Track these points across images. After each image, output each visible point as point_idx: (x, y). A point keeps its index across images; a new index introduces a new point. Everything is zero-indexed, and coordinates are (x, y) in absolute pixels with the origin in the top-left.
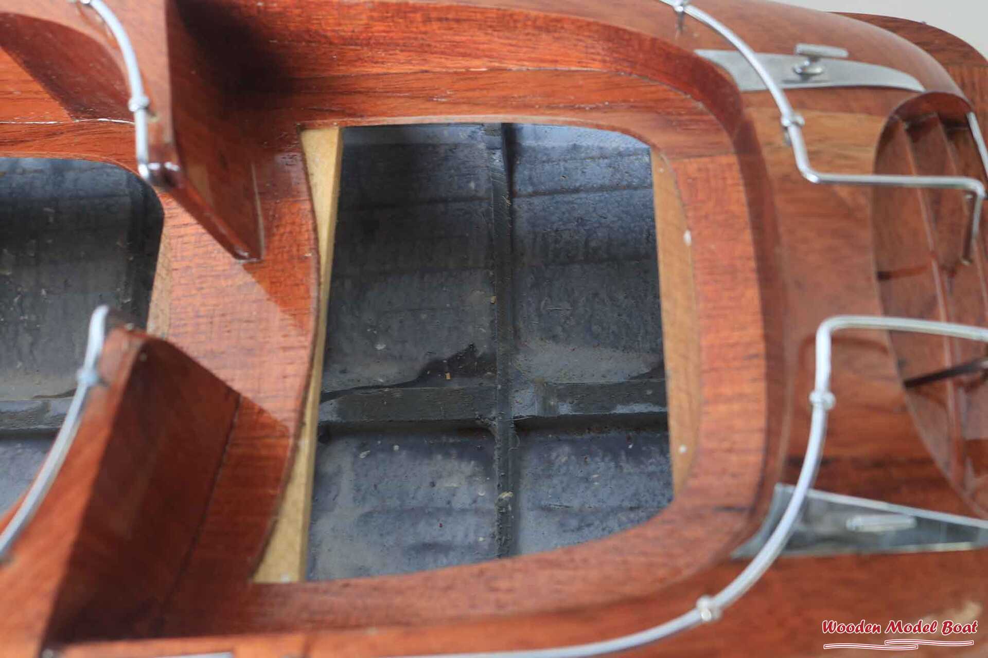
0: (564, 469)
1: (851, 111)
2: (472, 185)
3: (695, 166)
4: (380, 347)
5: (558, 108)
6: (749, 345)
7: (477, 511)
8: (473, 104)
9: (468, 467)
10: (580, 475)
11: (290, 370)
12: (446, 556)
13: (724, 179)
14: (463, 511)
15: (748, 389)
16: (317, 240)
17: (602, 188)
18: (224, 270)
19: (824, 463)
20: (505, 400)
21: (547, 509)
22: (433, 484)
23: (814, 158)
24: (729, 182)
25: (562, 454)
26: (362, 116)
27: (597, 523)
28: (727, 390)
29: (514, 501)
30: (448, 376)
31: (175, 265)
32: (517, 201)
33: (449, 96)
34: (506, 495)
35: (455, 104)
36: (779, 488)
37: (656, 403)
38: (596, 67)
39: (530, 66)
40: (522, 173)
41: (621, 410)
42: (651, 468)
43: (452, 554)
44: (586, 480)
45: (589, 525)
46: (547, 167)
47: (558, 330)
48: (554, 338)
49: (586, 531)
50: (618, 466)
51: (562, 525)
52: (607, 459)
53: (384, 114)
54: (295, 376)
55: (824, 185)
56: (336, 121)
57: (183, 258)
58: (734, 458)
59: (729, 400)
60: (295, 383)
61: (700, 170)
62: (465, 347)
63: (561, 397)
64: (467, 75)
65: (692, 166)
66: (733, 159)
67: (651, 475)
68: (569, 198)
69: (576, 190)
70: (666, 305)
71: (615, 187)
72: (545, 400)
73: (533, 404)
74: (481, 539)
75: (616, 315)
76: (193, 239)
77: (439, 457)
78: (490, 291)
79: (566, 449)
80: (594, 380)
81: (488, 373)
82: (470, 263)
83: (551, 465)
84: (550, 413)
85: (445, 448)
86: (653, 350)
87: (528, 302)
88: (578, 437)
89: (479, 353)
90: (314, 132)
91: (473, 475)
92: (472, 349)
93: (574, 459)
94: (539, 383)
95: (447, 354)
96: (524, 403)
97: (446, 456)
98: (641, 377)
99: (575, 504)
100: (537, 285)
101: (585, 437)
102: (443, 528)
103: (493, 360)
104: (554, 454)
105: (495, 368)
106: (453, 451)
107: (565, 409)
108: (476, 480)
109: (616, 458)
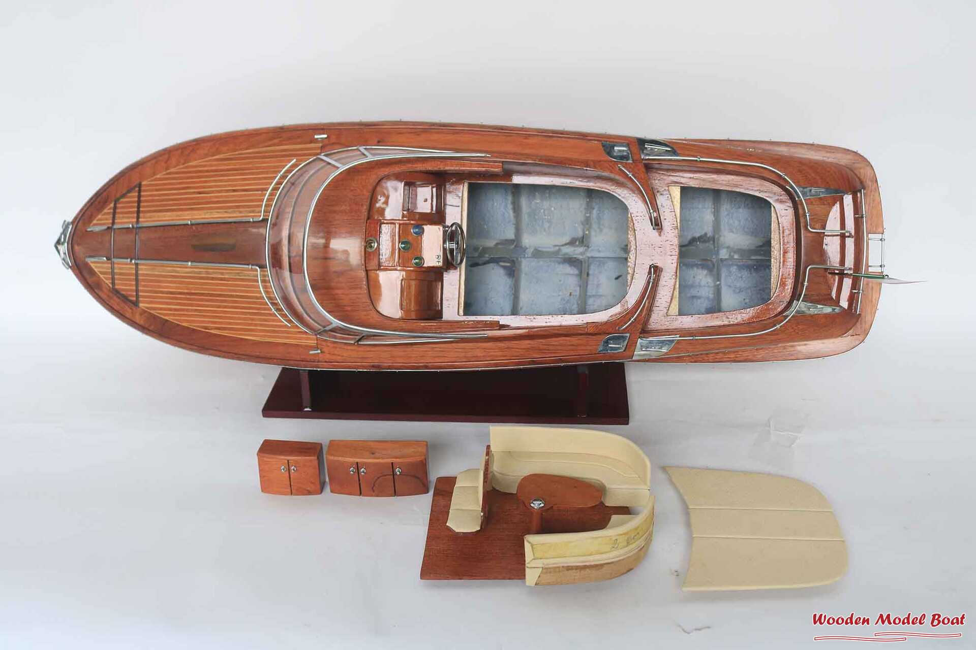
0: (734, 274)
7: (709, 286)
9: (705, 272)
10: (739, 276)
14: (704, 286)
20: (717, 253)
21: (730, 286)
22: (694, 277)
29: (720, 284)
30: (698, 243)
34: (717, 282)
37: (764, 255)
41: (753, 258)
42: (760, 275)
43: (701, 299)
47: (734, 230)
48: (733, 232)
49: (741, 293)
50: (751, 274)
51: (734, 291)
52: (748, 271)
62: (703, 233)
63: (735, 252)
67: (761, 277)
72: (730, 253)
73: (726, 254)
74: (710, 294)
75: (753, 226)
77: (695, 269)
78: (713, 216)
79: (735, 267)
80: (745, 247)
81: (711, 242)
82: (706, 206)
83: (730, 272)
84: (731, 258)
85: (697, 266)
86: (764, 237)
87: (724, 221)
88: (739, 264)
89: (708, 236)
90: (673, 187)
91: (706, 275)
92: (706, 234)
93: (737, 271)
94: (728, 247)
95: (697, 235)
96: (724, 254)
97: (698, 268)
98: (761, 246)
99: (738, 285)
100: (728, 215)
101: (741, 263)
102: (698, 291)
103: (713, 239)
104: (731, 269)
105: (714, 241)
106: (700, 267)
107: (736, 257)
108: (708, 277)
109: (750, 270)
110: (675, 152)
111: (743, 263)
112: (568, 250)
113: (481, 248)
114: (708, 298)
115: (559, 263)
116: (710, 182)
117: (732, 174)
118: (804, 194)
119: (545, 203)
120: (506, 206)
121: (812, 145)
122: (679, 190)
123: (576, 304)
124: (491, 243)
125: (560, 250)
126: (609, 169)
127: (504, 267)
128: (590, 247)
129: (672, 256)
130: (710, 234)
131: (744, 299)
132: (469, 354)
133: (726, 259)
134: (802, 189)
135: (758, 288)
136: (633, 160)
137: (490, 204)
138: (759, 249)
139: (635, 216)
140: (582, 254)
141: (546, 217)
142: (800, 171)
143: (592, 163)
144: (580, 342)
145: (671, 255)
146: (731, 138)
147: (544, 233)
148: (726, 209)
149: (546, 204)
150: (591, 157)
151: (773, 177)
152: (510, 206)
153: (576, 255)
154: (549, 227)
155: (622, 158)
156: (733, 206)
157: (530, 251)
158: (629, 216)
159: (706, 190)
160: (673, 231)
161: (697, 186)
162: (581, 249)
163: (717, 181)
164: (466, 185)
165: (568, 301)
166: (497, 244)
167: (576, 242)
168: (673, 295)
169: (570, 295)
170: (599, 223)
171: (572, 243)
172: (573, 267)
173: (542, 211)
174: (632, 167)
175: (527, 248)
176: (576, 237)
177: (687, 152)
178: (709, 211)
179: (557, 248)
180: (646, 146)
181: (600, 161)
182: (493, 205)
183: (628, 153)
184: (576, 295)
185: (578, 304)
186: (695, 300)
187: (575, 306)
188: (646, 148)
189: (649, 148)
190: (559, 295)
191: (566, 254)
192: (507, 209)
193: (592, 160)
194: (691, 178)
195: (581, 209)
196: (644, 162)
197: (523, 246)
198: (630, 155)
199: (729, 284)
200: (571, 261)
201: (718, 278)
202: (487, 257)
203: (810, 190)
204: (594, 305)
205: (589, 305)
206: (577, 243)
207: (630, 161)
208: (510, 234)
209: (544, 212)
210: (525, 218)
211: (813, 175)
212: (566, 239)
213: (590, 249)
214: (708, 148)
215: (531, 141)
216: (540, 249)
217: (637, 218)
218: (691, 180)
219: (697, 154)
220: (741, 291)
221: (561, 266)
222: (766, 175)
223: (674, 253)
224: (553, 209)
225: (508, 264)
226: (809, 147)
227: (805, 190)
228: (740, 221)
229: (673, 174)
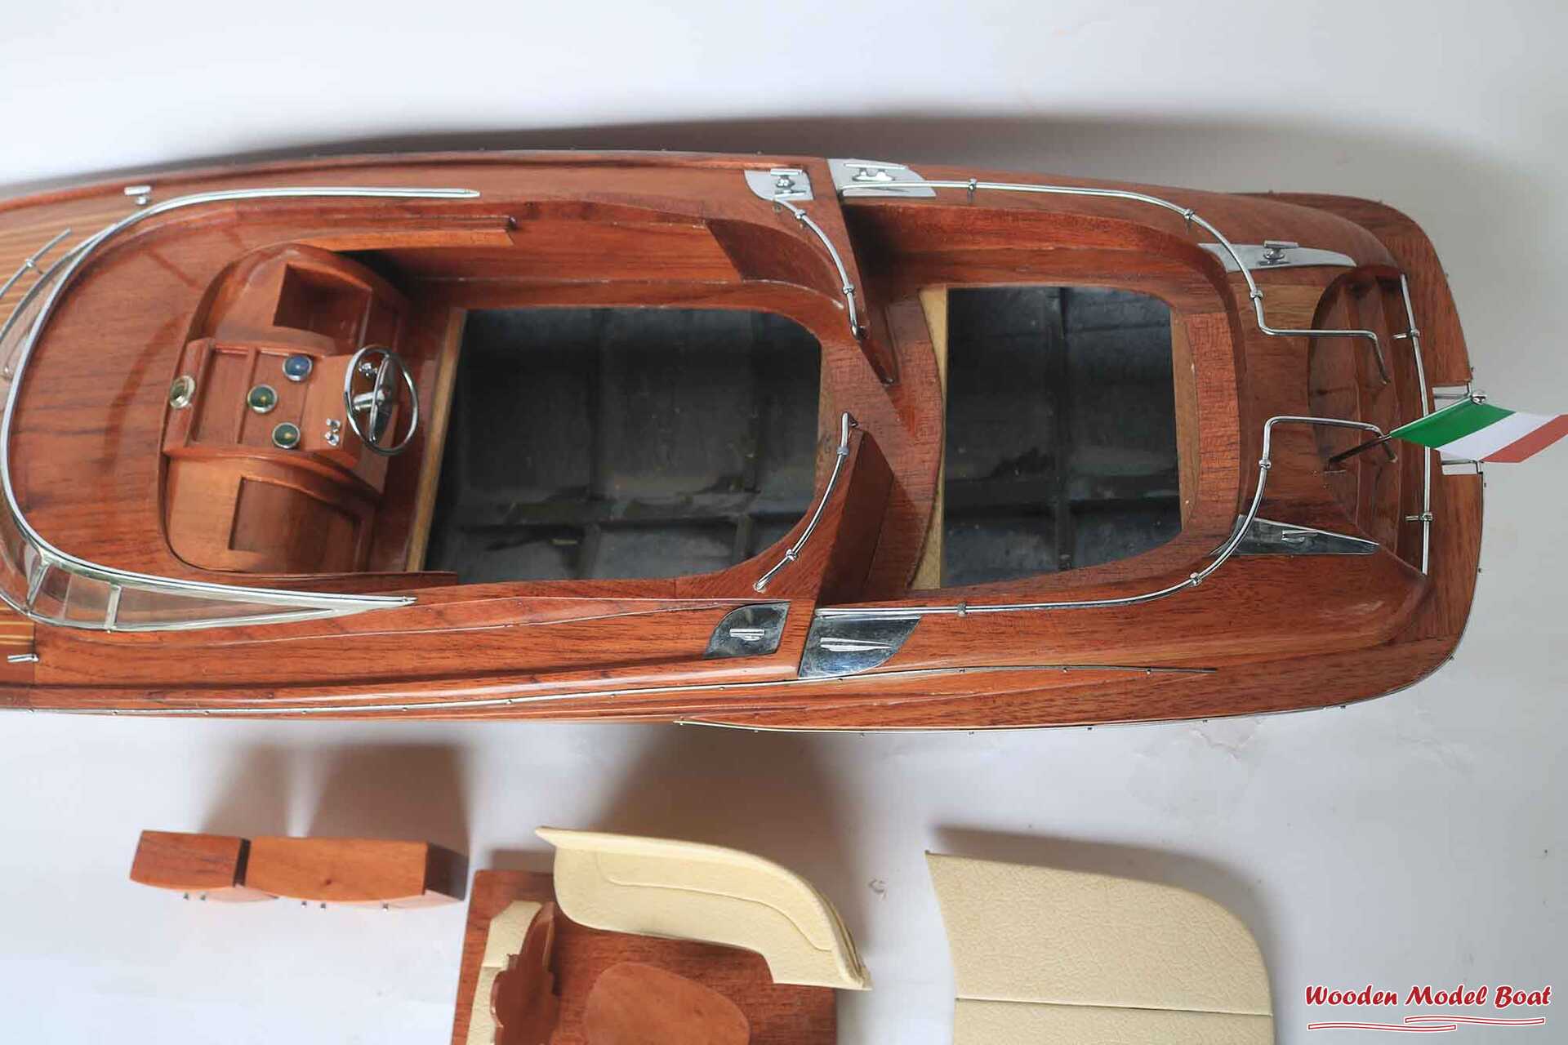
0: (1108, 540)
1: (1300, 283)
2: (1033, 323)
3: (1198, 320)
4: (961, 451)
5: (1105, 278)
6: (1229, 437)
8: (1045, 274)
9: (1034, 540)
10: (1121, 543)
11: (927, 457)
13: (1218, 328)
14: (1033, 570)
15: (1228, 463)
16: (938, 370)
17: (1137, 326)
18: (873, 391)
19: (1262, 502)
20: (1063, 489)
22: (1007, 553)
23: (1269, 318)
24: (1221, 330)
25: (1107, 529)
26: (964, 282)
28: (1216, 465)
29: (1071, 560)
30: (1017, 473)
31: (837, 388)
32: (1070, 336)
33: (1027, 268)
34: (1064, 557)
35: (1032, 274)
36: (1240, 516)
38: (1132, 248)
39: (1083, 247)
40: (1073, 313)
41: (1151, 494)
44: (1125, 547)
46: (1093, 308)
47: (1103, 437)
48: (1100, 443)
50: (1148, 538)
52: (1140, 532)
53: (980, 280)
54: (931, 461)
55: (1277, 336)
56: (945, 285)
57: (842, 383)
58: (1219, 506)
59: (1217, 471)
60: (930, 466)
61: (1201, 322)
62: (1029, 450)
63: (1106, 486)
64: (1042, 254)
65: (1197, 319)
66: (1224, 315)
68: (1112, 333)
69: (1116, 327)
70: (1178, 412)
71: (1146, 325)
72: (1093, 488)
73: (1084, 491)
76: (848, 370)
77: (1011, 533)
78: (1050, 409)
79: (1109, 525)
81: (1048, 469)
83: (1098, 537)
87: (1078, 416)
89: (1040, 452)
91: (1038, 545)
92: (1033, 454)
93: (1116, 533)
94: (1090, 476)
95: (1014, 455)
96: (1077, 490)
97: (1016, 533)
100: (1084, 403)
103: (1052, 458)
104: (1101, 529)
105: (1053, 464)
106: (1022, 529)
108: (1041, 547)
109: (1147, 531)
112: (707, 501)
113: (513, 507)
115: (689, 536)
119: (661, 398)
124: (538, 497)
125: (689, 502)
127: (562, 549)
128: (759, 493)
129: (926, 446)
130: (1043, 449)
133: (1084, 505)
136: (815, 195)
138: (1163, 474)
140: (739, 507)
141: (663, 431)
144: (660, 628)
147: (659, 469)
149: (663, 402)
153: (725, 510)
154: (669, 454)
157: (620, 509)
160: (928, 385)
162: (738, 498)
166: (552, 499)
167: (728, 486)
171: (721, 485)
172: (720, 544)
173: (655, 418)
174: (810, 207)
175: (615, 502)
176: (731, 474)
179: (683, 498)
191: (704, 509)
195: (742, 405)
197: (607, 499)
198: (809, 186)
206: (732, 485)
209: (658, 420)
212: (711, 478)
213: (758, 496)
216: (643, 503)
221: (692, 543)
223: (929, 438)
225: (572, 542)
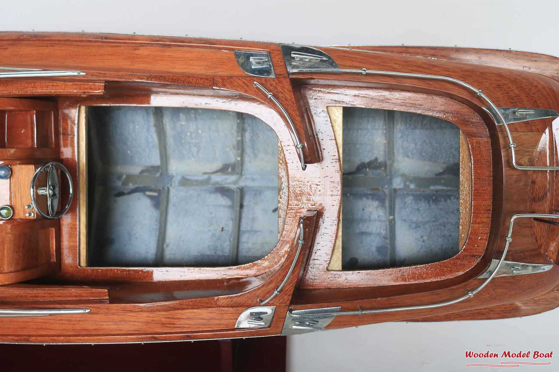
0: (410, 205)
7: (380, 221)
9: (376, 203)
10: (416, 208)
12: (370, 237)
14: (375, 220)
20: (390, 182)
21: (405, 220)
22: (363, 210)
27: (422, 226)
29: (394, 219)
30: (368, 170)
34: (391, 217)
41: (432, 187)
42: (440, 207)
43: (372, 236)
44: (418, 210)
45: (419, 227)
47: (410, 154)
48: (408, 157)
49: (418, 229)
50: (429, 205)
51: (410, 226)
52: (426, 202)
62: (373, 158)
63: (411, 182)
67: (441, 209)
72: (405, 182)
73: (401, 184)
74: (382, 231)
75: (431, 149)
77: (365, 199)
78: (384, 138)
79: (411, 198)
80: (422, 175)
81: (383, 169)
82: (377, 127)
83: (405, 203)
84: (406, 187)
85: (366, 196)
86: (444, 163)
87: (399, 143)
88: (415, 193)
89: (379, 161)
90: (333, 108)
91: (378, 207)
92: (376, 159)
93: (414, 201)
94: (403, 175)
95: (367, 160)
96: (397, 183)
97: (368, 198)
98: (440, 174)
99: (414, 219)
100: (401, 137)
101: (418, 193)
102: (368, 227)
103: (385, 165)
104: (406, 200)
105: (386, 168)
106: (370, 197)
107: (412, 186)
108: (379, 208)
109: (429, 202)
110: (333, 62)
111: (420, 192)
112: (218, 178)
113: (124, 176)
114: (379, 234)
115: (211, 192)
116: (380, 101)
117: (409, 91)
118: (506, 117)
119: (191, 124)
120: (148, 130)
121: (509, 52)
122: (342, 110)
123: (228, 240)
124: (135, 170)
125: (209, 179)
126: (242, 87)
127: (151, 197)
128: (243, 175)
129: (334, 197)
130: (381, 159)
131: (422, 237)
132: (77, 327)
133: (400, 189)
134: (502, 111)
135: (437, 223)
136: (276, 75)
137: (131, 126)
138: (439, 177)
139: (286, 145)
140: (235, 183)
141: (194, 141)
142: (499, 86)
143: (220, 80)
144: (212, 315)
145: (332, 195)
146: (406, 44)
147: (193, 159)
148: (400, 130)
149: (192, 126)
150: (222, 72)
151: (465, 95)
152: (153, 129)
153: (229, 184)
154: (198, 152)
155: (261, 72)
156: (408, 125)
157: (176, 180)
158: (279, 144)
159: (376, 111)
160: (334, 164)
161: (364, 107)
162: (233, 178)
163: (390, 100)
164: (83, 109)
165: (219, 238)
166: (142, 172)
167: (228, 169)
168: (334, 246)
169: (223, 229)
170: (253, 148)
171: (224, 170)
172: (225, 198)
173: (188, 134)
174: (274, 83)
175: (173, 176)
176: (228, 163)
177: (349, 63)
178: (380, 132)
179: (206, 176)
180: (292, 55)
181: (231, 77)
182: (134, 127)
183: (270, 65)
184: (228, 231)
185: (230, 241)
186: (364, 237)
187: (228, 243)
188: (294, 58)
189: (297, 58)
190: (209, 231)
191: (217, 183)
192: (150, 133)
193: (220, 77)
194: (355, 96)
195: (232, 131)
196: (291, 76)
197: (170, 174)
198: (272, 68)
199: (403, 218)
200: (223, 191)
201: (392, 211)
202: (131, 186)
203: (514, 113)
204: (247, 242)
205: (244, 243)
206: (230, 170)
207: (272, 76)
208: (155, 160)
209: (191, 136)
210: (170, 141)
211: (517, 92)
212: (217, 165)
213: (244, 177)
214: (376, 57)
215: (142, 51)
216: (188, 177)
217: (288, 148)
218: (356, 98)
219: (361, 65)
220: (417, 226)
221: (213, 196)
222: (455, 92)
223: (335, 193)
224: (200, 131)
225: (155, 194)
226: (506, 54)
227: (508, 112)
228: (416, 144)
229: (332, 91)
